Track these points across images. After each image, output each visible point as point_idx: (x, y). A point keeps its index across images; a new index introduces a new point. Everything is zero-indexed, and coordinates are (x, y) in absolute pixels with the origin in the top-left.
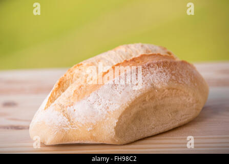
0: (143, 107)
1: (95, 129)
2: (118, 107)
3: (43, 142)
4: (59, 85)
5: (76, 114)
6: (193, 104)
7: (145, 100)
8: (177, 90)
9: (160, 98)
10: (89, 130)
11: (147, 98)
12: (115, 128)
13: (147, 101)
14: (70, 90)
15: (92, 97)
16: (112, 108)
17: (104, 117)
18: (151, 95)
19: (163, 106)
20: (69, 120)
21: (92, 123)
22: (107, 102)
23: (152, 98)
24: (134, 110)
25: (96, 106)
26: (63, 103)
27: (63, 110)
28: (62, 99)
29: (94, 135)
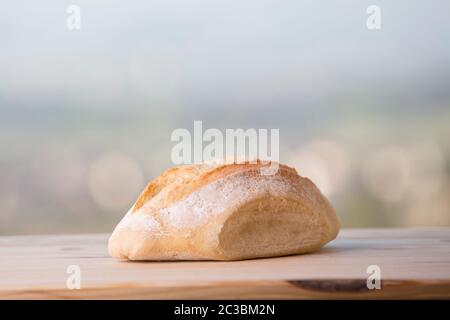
0: (255, 218)
1: (194, 235)
2: (223, 210)
3: (126, 254)
4: (149, 189)
5: (171, 218)
6: (318, 226)
7: (257, 210)
8: (298, 203)
9: (276, 211)
10: (186, 236)
11: (260, 207)
12: (220, 236)
13: (260, 210)
14: (164, 193)
15: (191, 199)
16: (216, 212)
17: (206, 221)
18: (266, 204)
19: (280, 222)
20: (162, 225)
21: (190, 229)
22: (210, 204)
23: (266, 209)
24: (244, 219)
25: (196, 209)
26: (154, 206)
27: (154, 213)
28: (154, 202)
29: (192, 243)
